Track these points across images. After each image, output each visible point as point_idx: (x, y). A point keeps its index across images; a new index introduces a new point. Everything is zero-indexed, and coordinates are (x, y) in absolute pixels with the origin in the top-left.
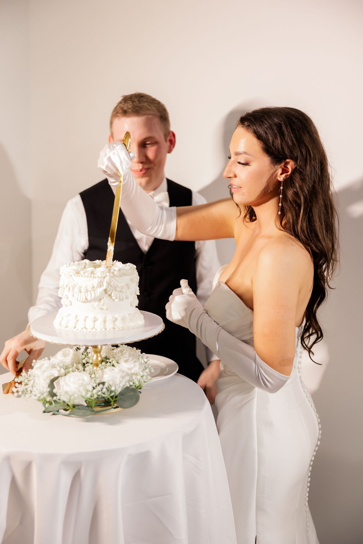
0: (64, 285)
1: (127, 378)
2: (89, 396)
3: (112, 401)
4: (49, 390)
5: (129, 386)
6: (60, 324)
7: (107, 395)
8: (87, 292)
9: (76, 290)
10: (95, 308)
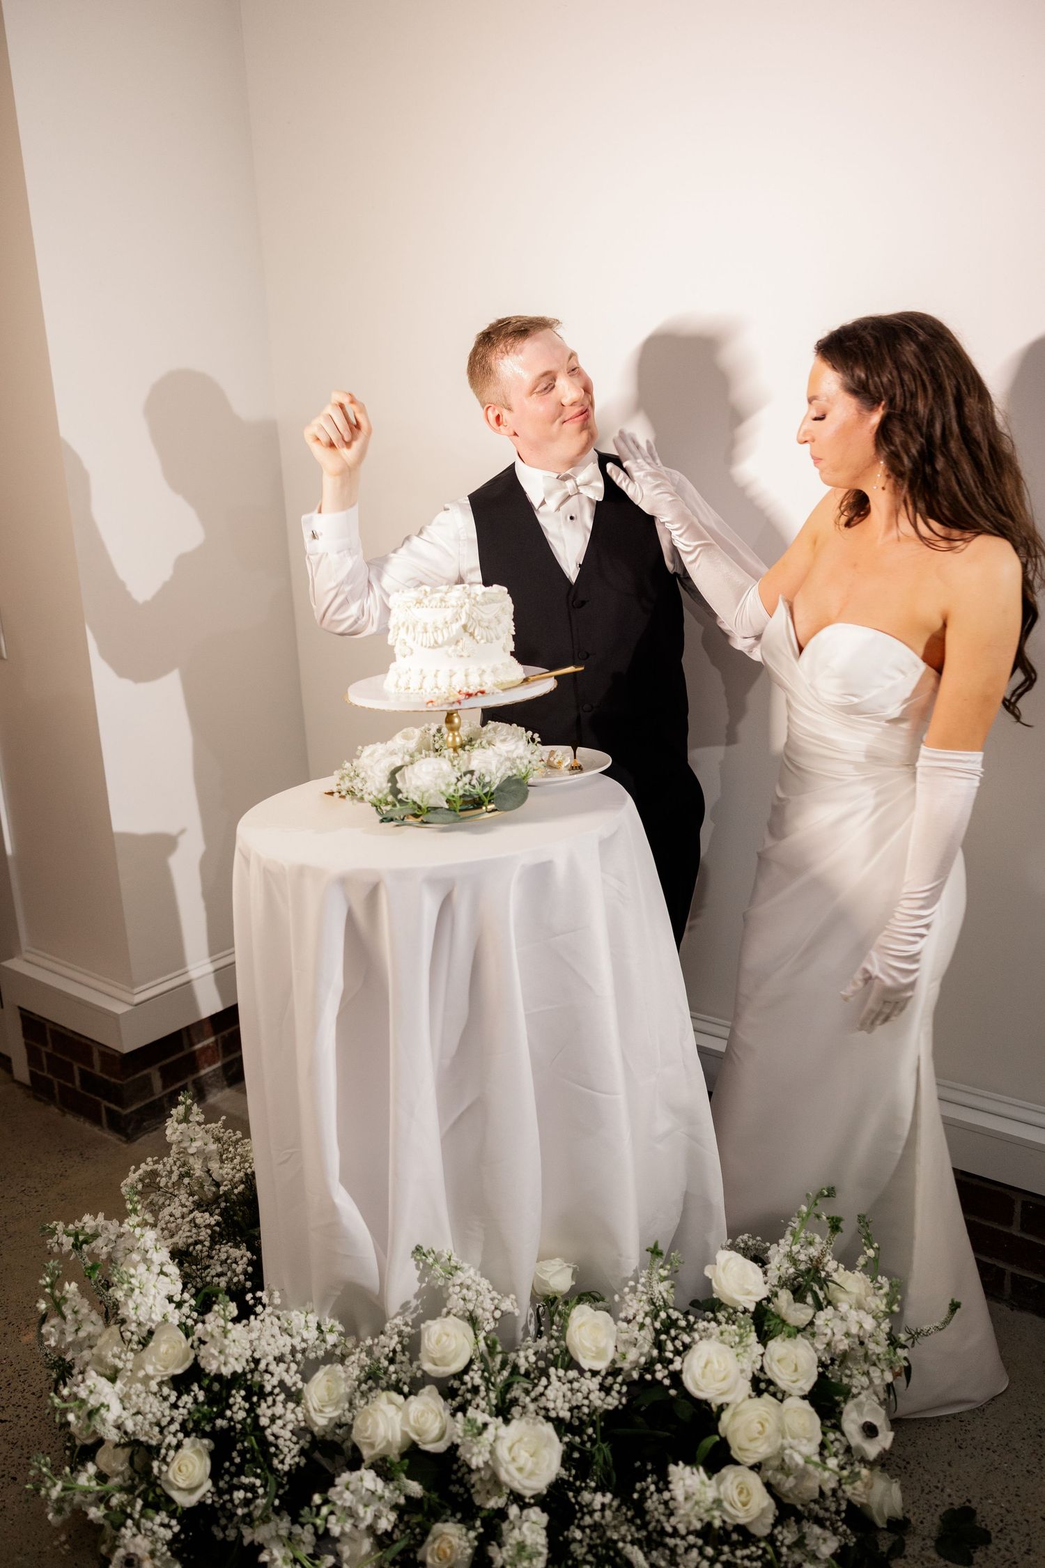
0: (398, 623)
1: (508, 764)
2: (451, 790)
3: (486, 800)
4: (390, 785)
5: (511, 774)
6: (397, 686)
7: (478, 790)
8: (436, 631)
9: (419, 628)
10: (450, 656)
